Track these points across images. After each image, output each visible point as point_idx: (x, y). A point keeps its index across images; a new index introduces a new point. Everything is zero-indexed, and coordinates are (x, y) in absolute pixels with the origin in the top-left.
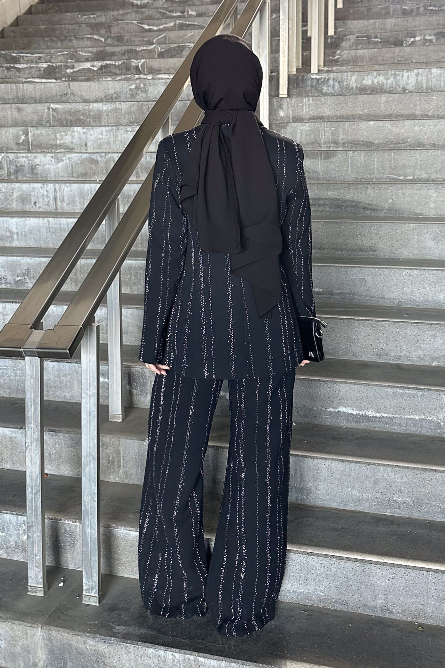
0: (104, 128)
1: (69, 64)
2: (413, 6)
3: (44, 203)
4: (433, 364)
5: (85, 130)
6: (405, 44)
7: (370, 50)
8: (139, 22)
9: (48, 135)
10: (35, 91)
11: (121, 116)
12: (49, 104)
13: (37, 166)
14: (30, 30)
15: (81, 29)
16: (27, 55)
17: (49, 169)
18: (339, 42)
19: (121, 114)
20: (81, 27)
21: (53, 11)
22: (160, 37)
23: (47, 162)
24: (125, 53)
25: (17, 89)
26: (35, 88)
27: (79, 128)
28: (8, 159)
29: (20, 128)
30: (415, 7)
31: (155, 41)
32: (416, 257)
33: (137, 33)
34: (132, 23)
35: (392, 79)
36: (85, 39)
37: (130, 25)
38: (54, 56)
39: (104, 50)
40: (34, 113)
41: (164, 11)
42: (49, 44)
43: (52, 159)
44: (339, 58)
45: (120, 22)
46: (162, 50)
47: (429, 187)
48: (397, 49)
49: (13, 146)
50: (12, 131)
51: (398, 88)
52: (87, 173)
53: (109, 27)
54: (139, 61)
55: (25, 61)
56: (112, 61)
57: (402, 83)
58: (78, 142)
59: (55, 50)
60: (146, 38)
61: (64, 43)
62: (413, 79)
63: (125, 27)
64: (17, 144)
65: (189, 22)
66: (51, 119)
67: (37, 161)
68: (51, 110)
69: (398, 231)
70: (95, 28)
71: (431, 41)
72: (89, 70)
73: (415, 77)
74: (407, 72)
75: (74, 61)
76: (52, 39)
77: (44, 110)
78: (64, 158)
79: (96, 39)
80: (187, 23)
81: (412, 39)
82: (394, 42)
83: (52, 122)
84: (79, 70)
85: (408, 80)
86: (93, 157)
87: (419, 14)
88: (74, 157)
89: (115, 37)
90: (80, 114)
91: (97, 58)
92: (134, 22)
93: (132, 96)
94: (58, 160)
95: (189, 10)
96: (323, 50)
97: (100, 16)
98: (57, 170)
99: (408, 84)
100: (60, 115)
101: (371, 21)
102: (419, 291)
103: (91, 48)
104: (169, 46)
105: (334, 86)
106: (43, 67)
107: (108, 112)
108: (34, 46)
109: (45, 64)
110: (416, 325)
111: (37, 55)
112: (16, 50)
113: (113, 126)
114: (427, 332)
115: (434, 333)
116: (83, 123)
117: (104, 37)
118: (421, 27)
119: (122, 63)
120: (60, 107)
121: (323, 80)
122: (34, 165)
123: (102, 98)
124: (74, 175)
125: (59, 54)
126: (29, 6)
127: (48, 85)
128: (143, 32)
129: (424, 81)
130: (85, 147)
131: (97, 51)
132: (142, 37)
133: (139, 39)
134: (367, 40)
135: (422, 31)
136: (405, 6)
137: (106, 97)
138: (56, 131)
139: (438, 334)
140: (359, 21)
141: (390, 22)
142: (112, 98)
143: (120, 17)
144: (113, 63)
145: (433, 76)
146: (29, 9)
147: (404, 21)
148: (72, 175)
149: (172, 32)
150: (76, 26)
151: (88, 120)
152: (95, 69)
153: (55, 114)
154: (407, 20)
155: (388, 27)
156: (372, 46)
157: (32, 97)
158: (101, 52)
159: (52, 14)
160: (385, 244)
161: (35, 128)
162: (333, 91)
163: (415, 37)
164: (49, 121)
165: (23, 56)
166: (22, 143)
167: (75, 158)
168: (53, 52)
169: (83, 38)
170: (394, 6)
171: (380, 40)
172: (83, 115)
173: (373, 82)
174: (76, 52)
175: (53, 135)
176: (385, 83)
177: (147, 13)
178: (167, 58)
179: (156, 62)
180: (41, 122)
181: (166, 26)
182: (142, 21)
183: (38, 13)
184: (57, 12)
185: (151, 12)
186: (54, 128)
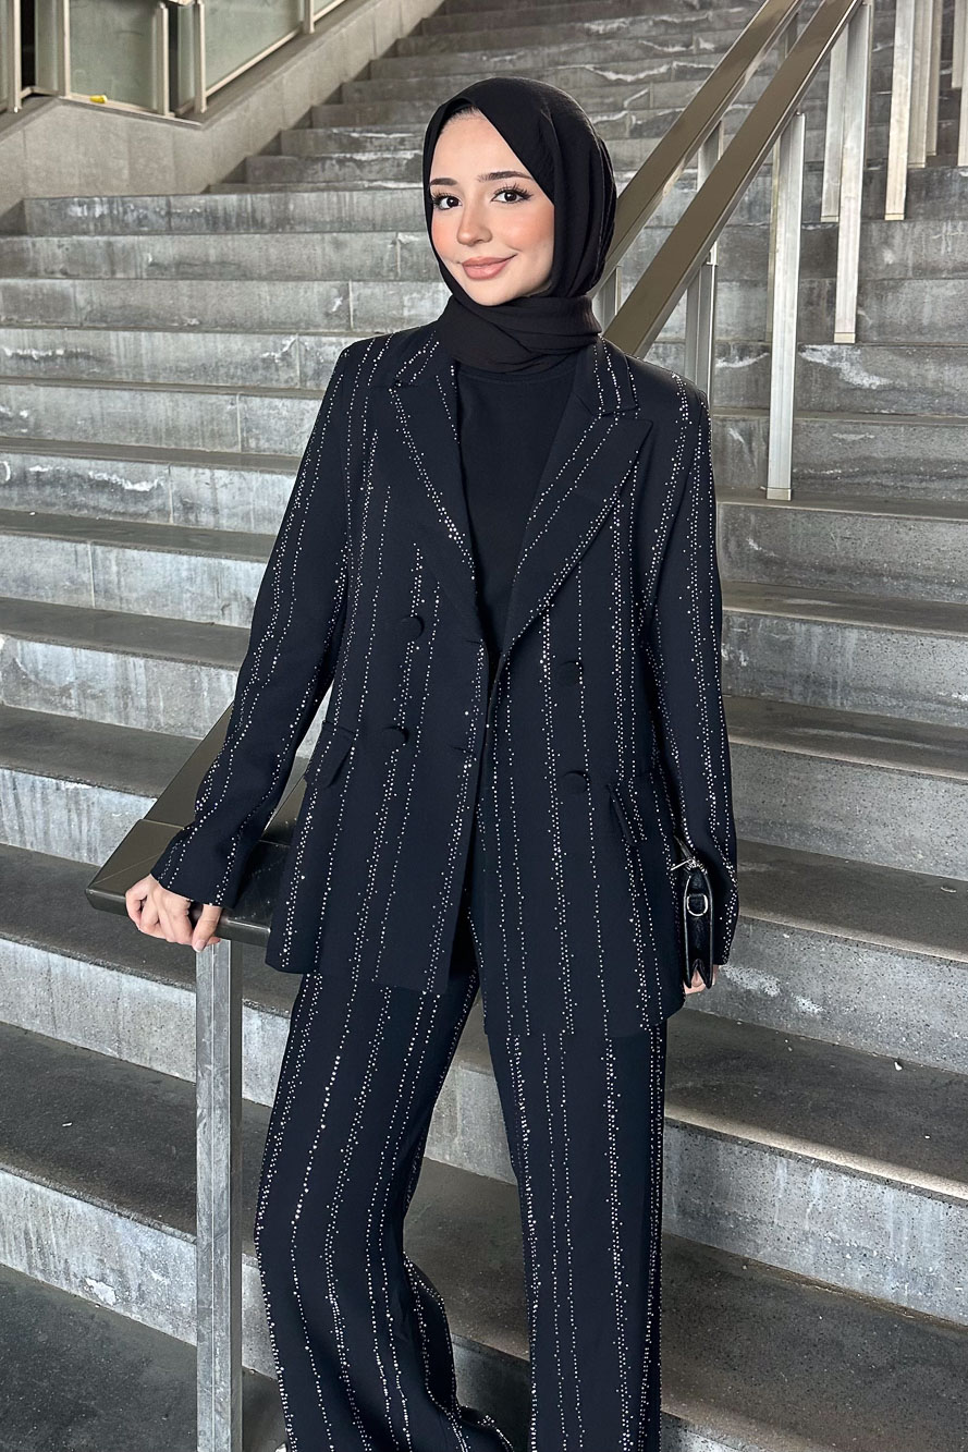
8: (597, 66)
9: (386, 297)
10: (374, 206)
12: (394, 233)
14: (391, 87)
16: (379, 135)
21: (437, 49)
22: (637, 96)
25: (339, 202)
26: (373, 199)
28: (303, 348)
29: (332, 283)
31: (626, 103)
33: (592, 89)
34: (584, 68)
37: (579, 74)
40: (365, 251)
41: (650, 44)
42: (423, 113)
45: (560, 67)
46: (639, 122)
49: (319, 318)
50: (318, 288)
55: (375, 146)
60: (608, 97)
63: (572, 77)
64: (327, 315)
65: (698, 64)
66: (399, 263)
68: (399, 245)
76: (428, 104)
77: (385, 246)
83: (399, 270)
92: (588, 67)
95: (701, 40)
97: (520, 55)
100: (415, 257)
104: (655, 114)
106: (405, 159)
108: (393, 118)
111: (398, 135)
112: (360, 125)
120: (417, 239)
126: (392, 42)
127: (399, 194)
128: (605, 86)
132: (603, 97)
133: (598, 100)
138: (403, 290)
143: (561, 58)
146: (393, 46)
149: (662, 85)
153: (406, 254)
157: (368, 219)
159: (436, 56)
161: (361, 283)
164: (393, 269)
165: (373, 137)
166: (337, 314)
175: (396, 298)
177: (616, 47)
178: (648, 137)
179: (625, 146)
180: (377, 270)
181: (651, 73)
182: (603, 65)
183: (409, 54)
184: (443, 51)
185: (624, 46)
186: (401, 283)
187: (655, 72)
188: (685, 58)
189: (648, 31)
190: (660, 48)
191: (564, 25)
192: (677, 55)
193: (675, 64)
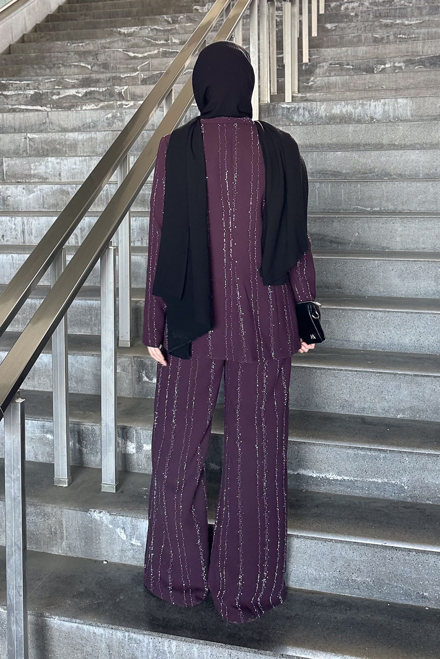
0: (77, 159)
1: (55, 91)
2: (384, 34)
3: (12, 237)
4: (399, 417)
5: (58, 160)
6: (376, 71)
7: (342, 77)
8: (125, 49)
9: (22, 165)
10: (15, 120)
11: (97, 145)
12: (26, 134)
13: (9, 198)
14: (21, 58)
15: (70, 56)
16: (16, 82)
17: (20, 200)
18: (313, 69)
19: (97, 143)
20: (69, 54)
21: (44, 39)
22: (144, 64)
23: (18, 193)
24: (109, 80)
26: (14, 117)
27: (53, 158)
30: (385, 36)
32: (383, 295)
33: (123, 61)
34: (118, 50)
35: (360, 108)
36: (73, 66)
37: (116, 53)
38: (42, 83)
39: (90, 77)
40: (11, 142)
41: (149, 39)
42: (38, 71)
43: (23, 190)
44: (313, 84)
45: (107, 50)
46: (145, 77)
47: (394, 221)
48: (368, 76)
51: (366, 117)
52: (58, 204)
53: (96, 54)
54: (122, 88)
55: (14, 88)
56: (96, 87)
57: (370, 112)
58: (52, 172)
59: (42, 77)
60: (130, 65)
61: (52, 70)
62: (380, 109)
63: (112, 54)
65: (172, 50)
66: (28, 148)
67: (9, 193)
68: (28, 140)
69: (363, 268)
70: (82, 56)
71: (400, 68)
72: (74, 96)
73: (383, 106)
74: (374, 101)
75: (61, 88)
76: (41, 67)
77: (21, 140)
78: (35, 190)
79: (82, 66)
80: (171, 50)
81: (383, 66)
82: (366, 69)
83: (28, 151)
84: (65, 97)
85: (376, 109)
86: (64, 188)
87: (390, 42)
88: (46, 188)
89: (101, 64)
90: (56, 143)
91: (83, 84)
92: (120, 50)
93: (109, 124)
94: (29, 191)
95: (173, 38)
96: (297, 77)
97: (88, 44)
98: (29, 201)
99: (375, 113)
100: (36, 145)
101: (343, 49)
102: (384, 334)
103: (77, 76)
104: (152, 73)
105: (304, 114)
106: (30, 94)
107: (83, 141)
108: (23, 74)
109: (32, 91)
110: (379, 376)
111: (26, 82)
112: (6, 77)
113: (86, 156)
114: (392, 383)
115: (398, 384)
116: (59, 152)
117: (91, 65)
118: (391, 55)
119: (106, 90)
120: (37, 136)
121: (293, 109)
122: (5, 196)
123: (80, 127)
124: (45, 206)
125: (46, 81)
126: (21, 35)
127: (27, 114)
128: (128, 59)
129: (391, 110)
130: (58, 177)
131: (83, 78)
132: (127, 64)
133: (124, 66)
134: (339, 67)
135: (392, 59)
136: (376, 35)
137: (83, 125)
138: (30, 161)
139: (402, 384)
140: (332, 49)
141: (362, 50)
142: (89, 127)
143: (107, 45)
144: (97, 89)
145: (399, 106)
146: (21, 38)
147: (375, 49)
148: (43, 206)
149: (155, 59)
150: (64, 54)
151: (64, 149)
152: (80, 95)
153: (32, 143)
154: (378, 48)
155: (360, 54)
156: (344, 73)
157: (11, 127)
158: (86, 78)
159: (43, 43)
160: (351, 281)
161: (9, 158)
162: (304, 120)
163: (385, 64)
164: (25, 151)
165: (12, 83)
167: (46, 190)
168: (40, 79)
169: (70, 66)
170: (365, 35)
171: (352, 67)
172: (59, 144)
173: (341, 111)
174: (63, 79)
175: (27, 165)
176: (353, 112)
177: (133, 41)
178: (150, 84)
179: (139, 89)
180: (17, 152)
181: (150, 53)
182: (127, 49)
183: (30, 41)
184: (48, 40)
185: (137, 40)
186: (29, 158)
187: (152, 53)
188: (166, 47)
189: (148, 33)
190: (154, 42)
191: (108, 29)
192: (163, 45)
193: (161, 49)
